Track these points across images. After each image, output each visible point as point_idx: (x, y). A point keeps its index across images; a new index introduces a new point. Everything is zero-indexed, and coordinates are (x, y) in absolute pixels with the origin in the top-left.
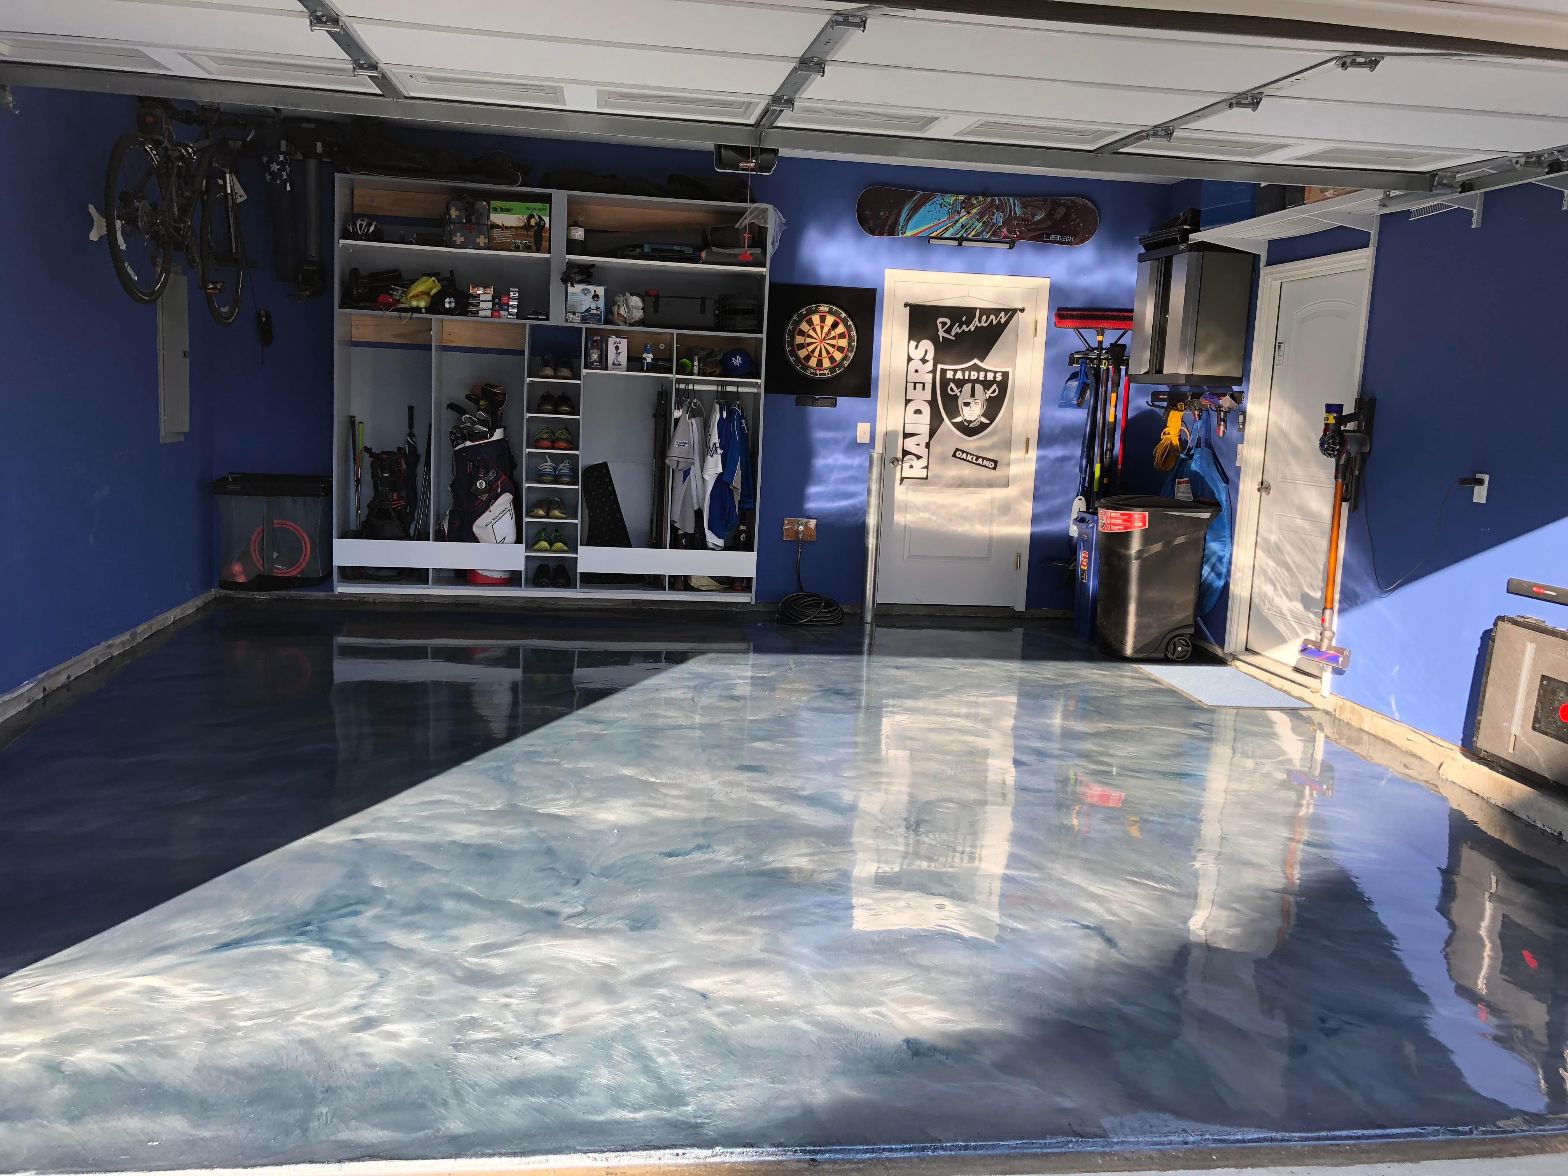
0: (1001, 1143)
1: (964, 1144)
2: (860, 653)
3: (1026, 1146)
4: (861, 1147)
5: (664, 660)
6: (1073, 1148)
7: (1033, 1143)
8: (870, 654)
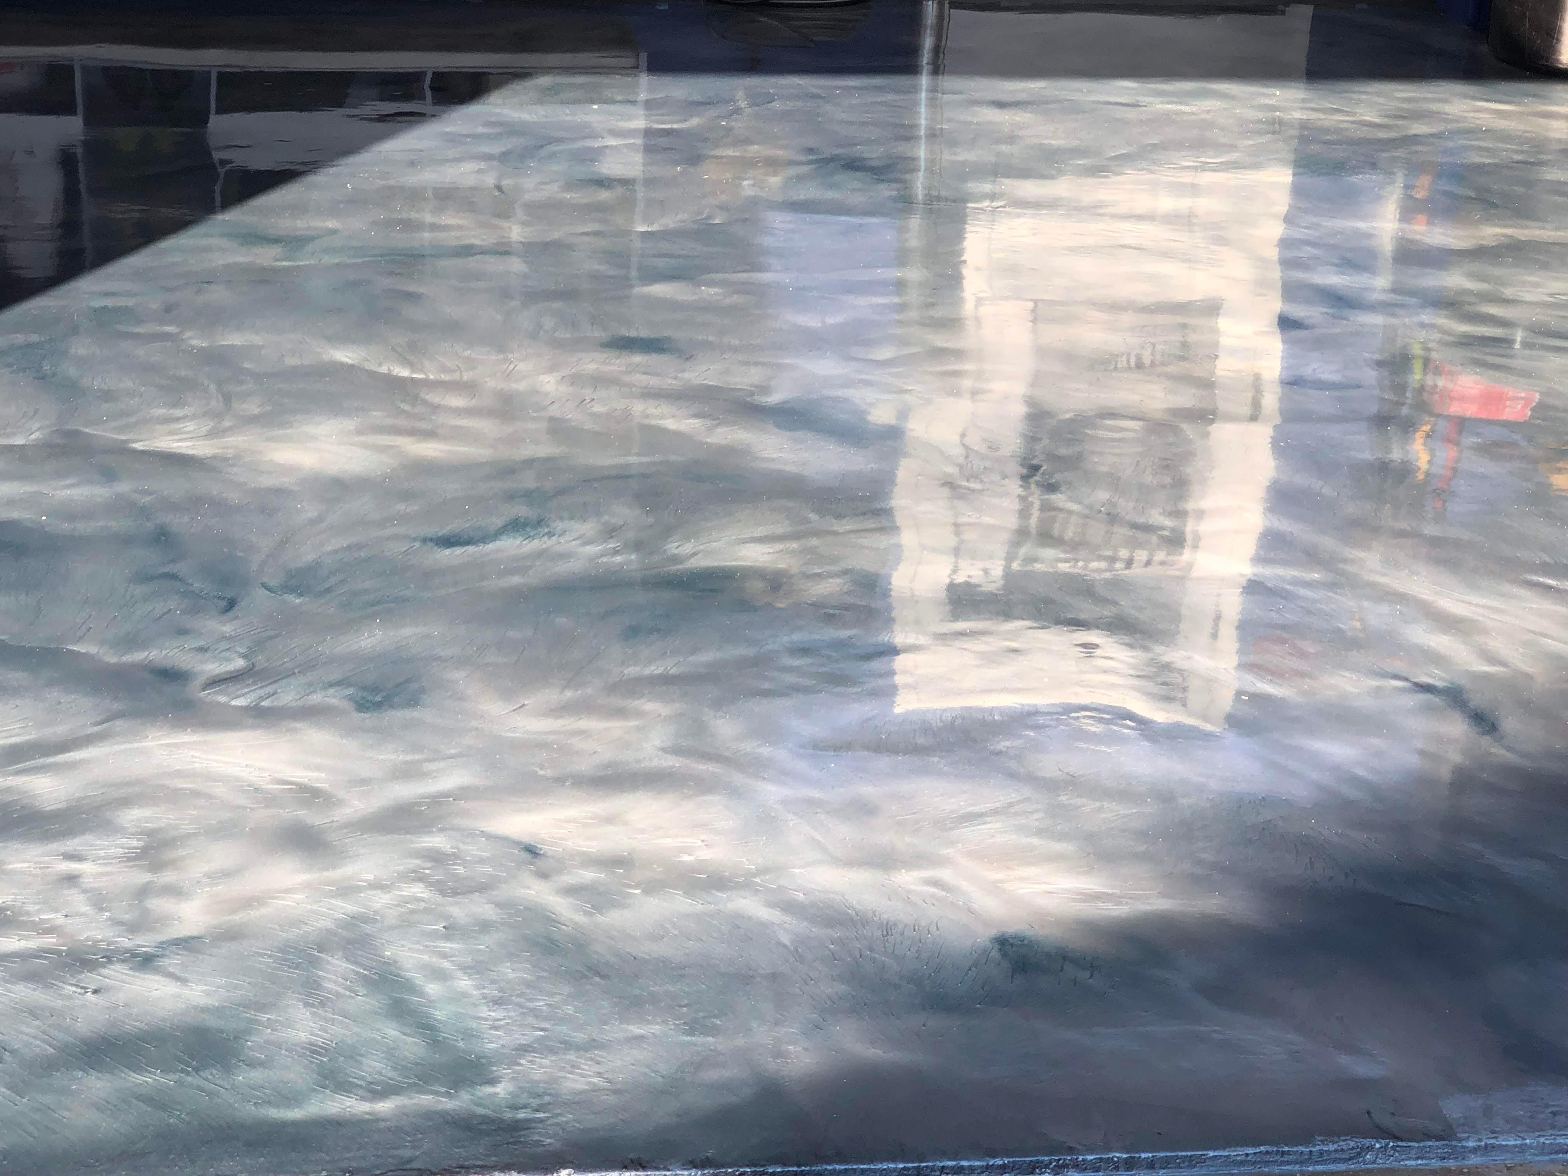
0: (1211, 1154)
1: (1125, 1156)
2: (911, 69)
3: (1268, 1158)
4: (892, 1166)
5: (428, 94)
6: (1374, 1162)
7: (1283, 1153)
8: (937, 70)
